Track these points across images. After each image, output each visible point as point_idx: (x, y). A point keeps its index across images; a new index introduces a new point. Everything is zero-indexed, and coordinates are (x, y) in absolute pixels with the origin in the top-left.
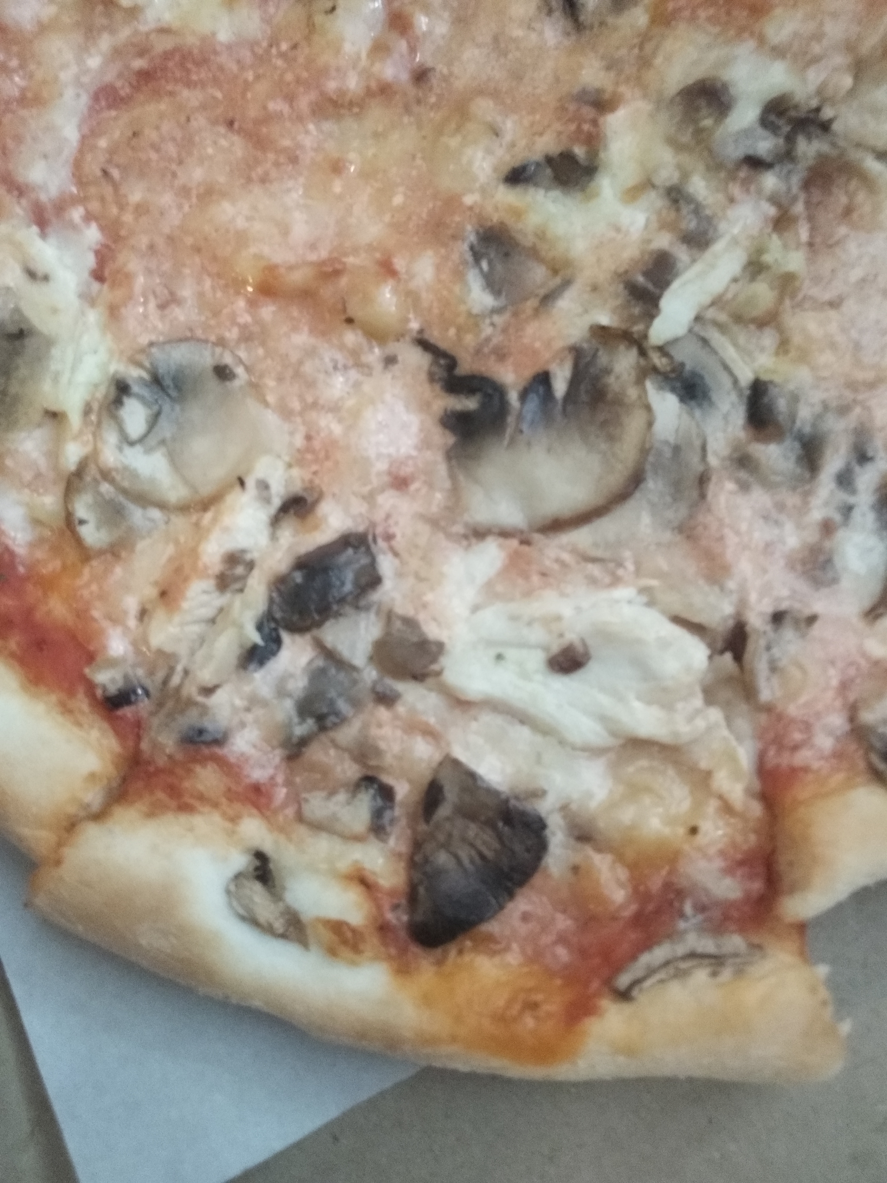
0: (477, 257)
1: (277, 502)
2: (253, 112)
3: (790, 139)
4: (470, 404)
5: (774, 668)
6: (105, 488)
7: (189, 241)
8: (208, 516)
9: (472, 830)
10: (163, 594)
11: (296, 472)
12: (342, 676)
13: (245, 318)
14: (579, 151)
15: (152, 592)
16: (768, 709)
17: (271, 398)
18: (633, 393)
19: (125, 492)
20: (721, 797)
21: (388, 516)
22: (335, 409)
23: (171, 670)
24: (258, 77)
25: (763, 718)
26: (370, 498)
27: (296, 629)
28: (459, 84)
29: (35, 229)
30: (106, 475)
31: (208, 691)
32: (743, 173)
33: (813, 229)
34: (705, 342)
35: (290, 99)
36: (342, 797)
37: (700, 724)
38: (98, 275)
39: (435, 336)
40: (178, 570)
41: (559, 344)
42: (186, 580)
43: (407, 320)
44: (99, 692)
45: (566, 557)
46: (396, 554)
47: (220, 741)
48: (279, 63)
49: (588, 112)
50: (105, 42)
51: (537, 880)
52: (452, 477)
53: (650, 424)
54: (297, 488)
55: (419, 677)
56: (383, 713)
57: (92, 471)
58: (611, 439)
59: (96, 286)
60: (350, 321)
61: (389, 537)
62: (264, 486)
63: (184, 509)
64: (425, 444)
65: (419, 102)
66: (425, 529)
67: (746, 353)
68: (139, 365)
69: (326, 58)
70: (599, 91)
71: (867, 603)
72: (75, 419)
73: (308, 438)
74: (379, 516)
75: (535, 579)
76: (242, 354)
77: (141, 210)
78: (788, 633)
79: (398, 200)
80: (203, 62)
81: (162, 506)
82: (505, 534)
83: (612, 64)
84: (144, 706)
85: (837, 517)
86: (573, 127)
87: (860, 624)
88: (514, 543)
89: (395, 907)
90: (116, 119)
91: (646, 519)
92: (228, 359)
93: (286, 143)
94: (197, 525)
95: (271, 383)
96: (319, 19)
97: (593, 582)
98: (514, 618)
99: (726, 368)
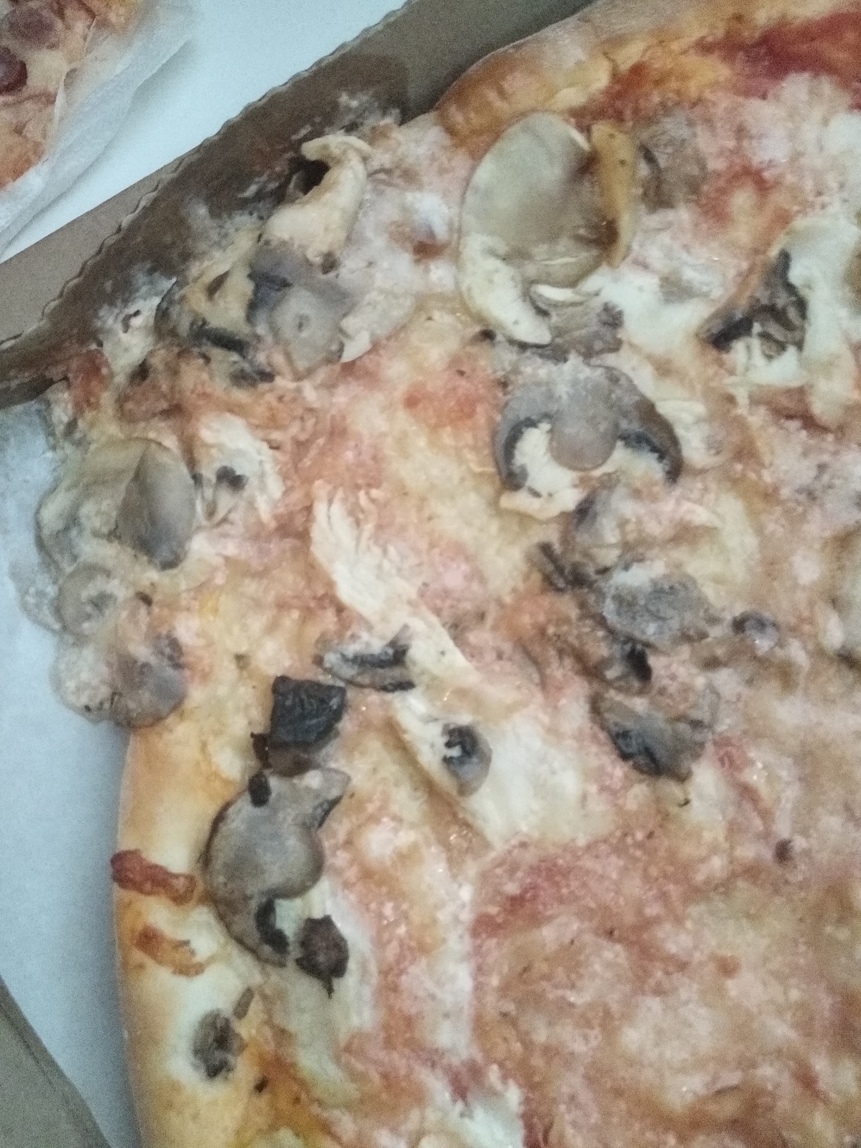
2: (629, 918)
7: (607, 1081)
24: (623, 876)
29: (459, 1106)
35: (664, 896)
48: (639, 854)
50: (470, 867)
69: (686, 850)
77: (550, 1052)
79: (796, 994)
93: (672, 947)
96: (671, 809)
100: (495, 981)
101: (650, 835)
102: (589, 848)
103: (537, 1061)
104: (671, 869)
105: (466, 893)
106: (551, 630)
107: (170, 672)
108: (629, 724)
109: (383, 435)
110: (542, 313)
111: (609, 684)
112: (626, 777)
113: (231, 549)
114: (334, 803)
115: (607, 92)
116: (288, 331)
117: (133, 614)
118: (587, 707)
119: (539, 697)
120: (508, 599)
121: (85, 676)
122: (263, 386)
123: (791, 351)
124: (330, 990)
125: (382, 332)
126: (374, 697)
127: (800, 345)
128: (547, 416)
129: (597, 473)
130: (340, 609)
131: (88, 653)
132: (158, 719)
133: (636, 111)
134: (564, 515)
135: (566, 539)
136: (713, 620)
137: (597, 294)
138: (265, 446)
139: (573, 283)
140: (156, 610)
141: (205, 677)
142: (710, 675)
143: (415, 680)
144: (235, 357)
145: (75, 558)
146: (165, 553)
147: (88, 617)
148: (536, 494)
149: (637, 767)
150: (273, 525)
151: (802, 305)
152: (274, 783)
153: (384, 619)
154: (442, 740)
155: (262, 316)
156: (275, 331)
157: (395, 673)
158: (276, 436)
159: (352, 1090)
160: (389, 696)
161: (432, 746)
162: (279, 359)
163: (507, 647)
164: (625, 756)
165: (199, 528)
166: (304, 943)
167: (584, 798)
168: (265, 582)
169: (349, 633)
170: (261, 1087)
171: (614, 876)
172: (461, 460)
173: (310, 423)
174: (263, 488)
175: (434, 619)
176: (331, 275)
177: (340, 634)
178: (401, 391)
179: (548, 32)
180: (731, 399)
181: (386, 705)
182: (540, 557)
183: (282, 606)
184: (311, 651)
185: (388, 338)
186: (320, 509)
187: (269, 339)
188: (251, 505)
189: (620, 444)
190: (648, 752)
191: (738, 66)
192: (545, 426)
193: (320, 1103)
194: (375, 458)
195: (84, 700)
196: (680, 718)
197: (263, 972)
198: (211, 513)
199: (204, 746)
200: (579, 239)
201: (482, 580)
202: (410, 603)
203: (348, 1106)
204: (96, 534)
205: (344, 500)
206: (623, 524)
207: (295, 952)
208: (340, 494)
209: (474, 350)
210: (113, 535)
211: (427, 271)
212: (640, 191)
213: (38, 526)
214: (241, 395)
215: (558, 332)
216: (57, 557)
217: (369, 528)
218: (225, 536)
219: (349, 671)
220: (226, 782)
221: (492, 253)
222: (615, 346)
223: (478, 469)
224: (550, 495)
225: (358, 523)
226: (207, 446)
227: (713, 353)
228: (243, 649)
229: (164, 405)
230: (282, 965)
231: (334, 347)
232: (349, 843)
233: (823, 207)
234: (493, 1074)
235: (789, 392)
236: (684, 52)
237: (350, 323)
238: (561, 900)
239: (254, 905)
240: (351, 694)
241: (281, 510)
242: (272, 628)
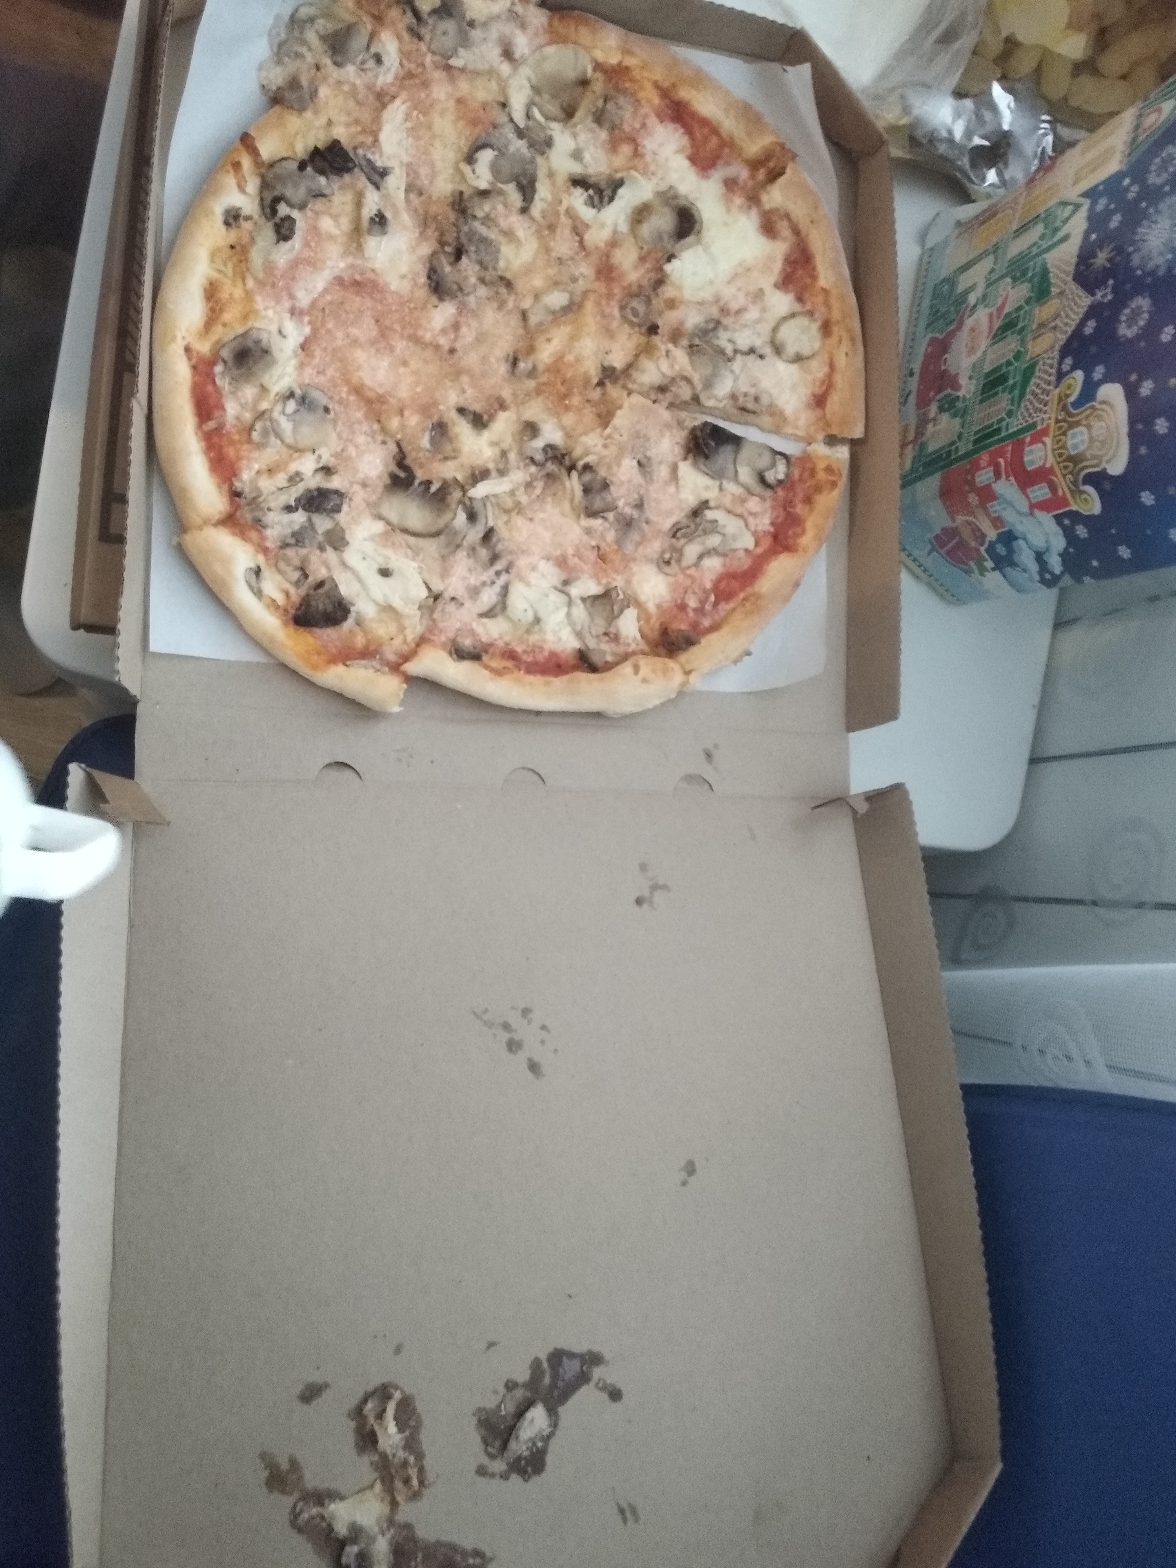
0: (432, 430)
1: (321, 465)
2: (388, 323)
3: (547, 460)
4: (402, 475)
5: (443, 610)
6: (268, 423)
7: (340, 355)
8: (297, 455)
9: (327, 601)
10: (269, 470)
11: (332, 459)
12: (311, 533)
13: (344, 395)
14: (485, 417)
15: (264, 467)
16: (434, 621)
17: (338, 429)
18: (454, 506)
19: (274, 430)
20: (405, 637)
21: (354, 493)
22: (356, 446)
23: (259, 496)
24: (396, 311)
25: (431, 623)
26: (352, 484)
27: (305, 509)
28: (463, 363)
29: (289, 315)
30: (271, 420)
31: (269, 509)
32: (527, 461)
33: (542, 493)
34: (485, 505)
35: (403, 328)
36: (291, 568)
37: (412, 612)
38: (303, 347)
39: (404, 444)
40: (278, 466)
41: (442, 475)
42: (280, 471)
43: (397, 433)
44: (234, 488)
45: (403, 542)
46: (350, 506)
47: (265, 527)
48: (407, 310)
49: (496, 406)
50: (350, 260)
51: (337, 627)
52: (382, 495)
53: (453, 519)
54: (330, 465)
55: (335, 549)
56: (318, 552)
57: (267, 416)
58: (439, 516)
59: (300, 351)
60: (379, 421)
61: (351, 500)
62: (320, 457)
63: (289, 447)
64: (380, 477)
65: (446, 360)
66: (364, 505)
67: (496, 518)
68: (301, 389)
69: (423, 322)
70: (504, 401)
71: (481, 612)
72: (272, 396)
73: (343, 450)
74: (351, 491)
75: (389, 543)
76: (336, 407)
77: (328, 331)
78: (453, 604)
79: (419, 389)
80: (380, 291)
81: (282, 441)
82: (388, 523)
83: (515, 395)
84: (242, 501)
85: (489, 582)
86: (488, 408)
87: (475, 616)
88: (390, 528)
89: (292, 607)
90: (338, 291)
91: (434, 547)
92: (330, 407)
93: (393, 343)
94: (291, 455)
95: (340, 423)
96: (429, 306)
97: (407, 556)
98: (375, 550)
99: (486, 517)
100: (329, 298)
101: (415, 308)
102: (393, 292)
103: (323, 331)
104: (413, 322)
105: (342, 265)
106: (440, 218)
107: (307, 97)
108: (439, 270)
109: (440, 101)
110: (528, 116)
111: (445, 253)
112: (424, 284)
113: (358, 82)
114: (324, 196)
115: (612, 66)
116: (438, 33)
117: (310, 69)
118: (430, 252)
119: (417, 234)
120: (434, 198)
121: (271, 76)
122: (415, 40)
123: (594, 211)
124: (278, 242)
125: (470, 67)
126: (363, 179)
127: (599, 211)
128: (500, 151)
129: (500, 185)
130: (376, 141)
131: (278, 70)
132: (292, 108)
133: (616, 83)
134: (476, 188)
135: (471, 197)
136: (495, 269)
137: (551, 130)
138: (398, 61)
139: (547, 118)
140: (319, 74)
141: (316, 112)
142: (478, 284)
143: (382, 189)
144: (414, 21)
145: (301, 33)
146: (339, 59)
147: (289, 57)
148: (474, 172)
149: (430, 286)
150: (378, 89)
151: (611, 199)
152: (309, 169)
153: (389, 158)
154: (374, 212)
155: (435, 17)
156: (434, 26)
157: (377, 178)
158: (405, 62)
159: (261, 275)
160: (368, 184)
161: (371, 210)
162: (427, 37)
163: (421, 211)
164: (429, 277)
165: (355, 64)
166: (283, 220)
167: (404, 277)
168: (357, 108)
169: (373, 149)
170: (232, 247)
171: (393, 309)
172: (459, 138)
173: (419, 70)
174: (385, 74)
175: (405, 175)
176: (468, 28)
177: (369, 148)
178: (458, 95)
179: (610, 26)
180: (561, 202)
181: (366, 187)
182: (457, 194)
183: (357, 122)
184: (356, 144)
185: (470, 72)
186: (398, 102)
187: (430, 27)
188: (376, 76)
189: (515, 183)
190: (437, 284)
191: (663, 103)
192: (496, 153)
193: (248, 269)
194: (431, 105)
195: (265, 83)
196: (458, 284)
197: (260, 217)
198: (363, 62)
199: (297, 133)
200: (562, 106)
201: (431, 183)
202: (401, 162)
203: (256, 279)
204: (317, 32)
205: (408, 108)
206: (494, 208)
207: (277, 220)
208: (408, 104)
209: (495, 105)
210: (323, 38)
211: (502, 62)
212: (594, 110)
213: (296, 10)
214: (406, 35)
215: (527, 128)
216: (296, 27)
217: (409, 125)
218: (360, 76)
219: (363, 163)
220: (295, 153)
221: (529, 80)
222: (542, 153)
223: (462, 145)
224: (478, 177)
225: (406, 120)
226: (380, 40)
227: (569, 184)
228: (334, 119)
229: (376, 13)
230: (268, 220)
231: (449, 53)
232: (317, 213)
233: (649, 179)
234: (306, 319)
235: (582, 222)
236: (649, 80)
237: (461, 51)
238: (371, 297)
239: (276, 193)
240: (356, 170)
241: (385, 88)
242: (348, 125)
